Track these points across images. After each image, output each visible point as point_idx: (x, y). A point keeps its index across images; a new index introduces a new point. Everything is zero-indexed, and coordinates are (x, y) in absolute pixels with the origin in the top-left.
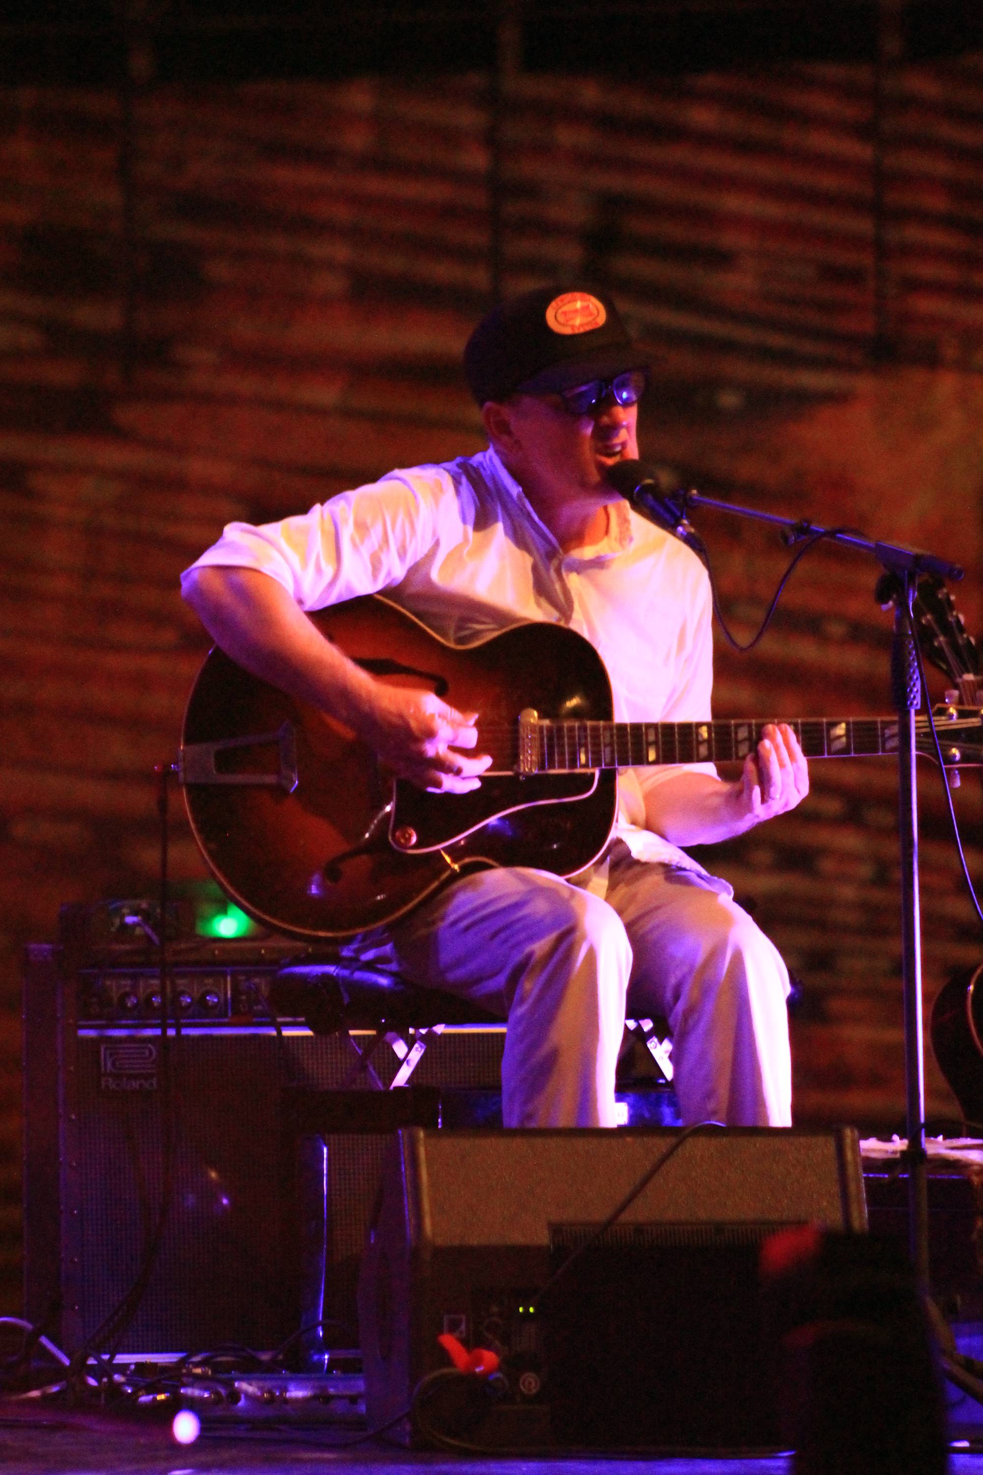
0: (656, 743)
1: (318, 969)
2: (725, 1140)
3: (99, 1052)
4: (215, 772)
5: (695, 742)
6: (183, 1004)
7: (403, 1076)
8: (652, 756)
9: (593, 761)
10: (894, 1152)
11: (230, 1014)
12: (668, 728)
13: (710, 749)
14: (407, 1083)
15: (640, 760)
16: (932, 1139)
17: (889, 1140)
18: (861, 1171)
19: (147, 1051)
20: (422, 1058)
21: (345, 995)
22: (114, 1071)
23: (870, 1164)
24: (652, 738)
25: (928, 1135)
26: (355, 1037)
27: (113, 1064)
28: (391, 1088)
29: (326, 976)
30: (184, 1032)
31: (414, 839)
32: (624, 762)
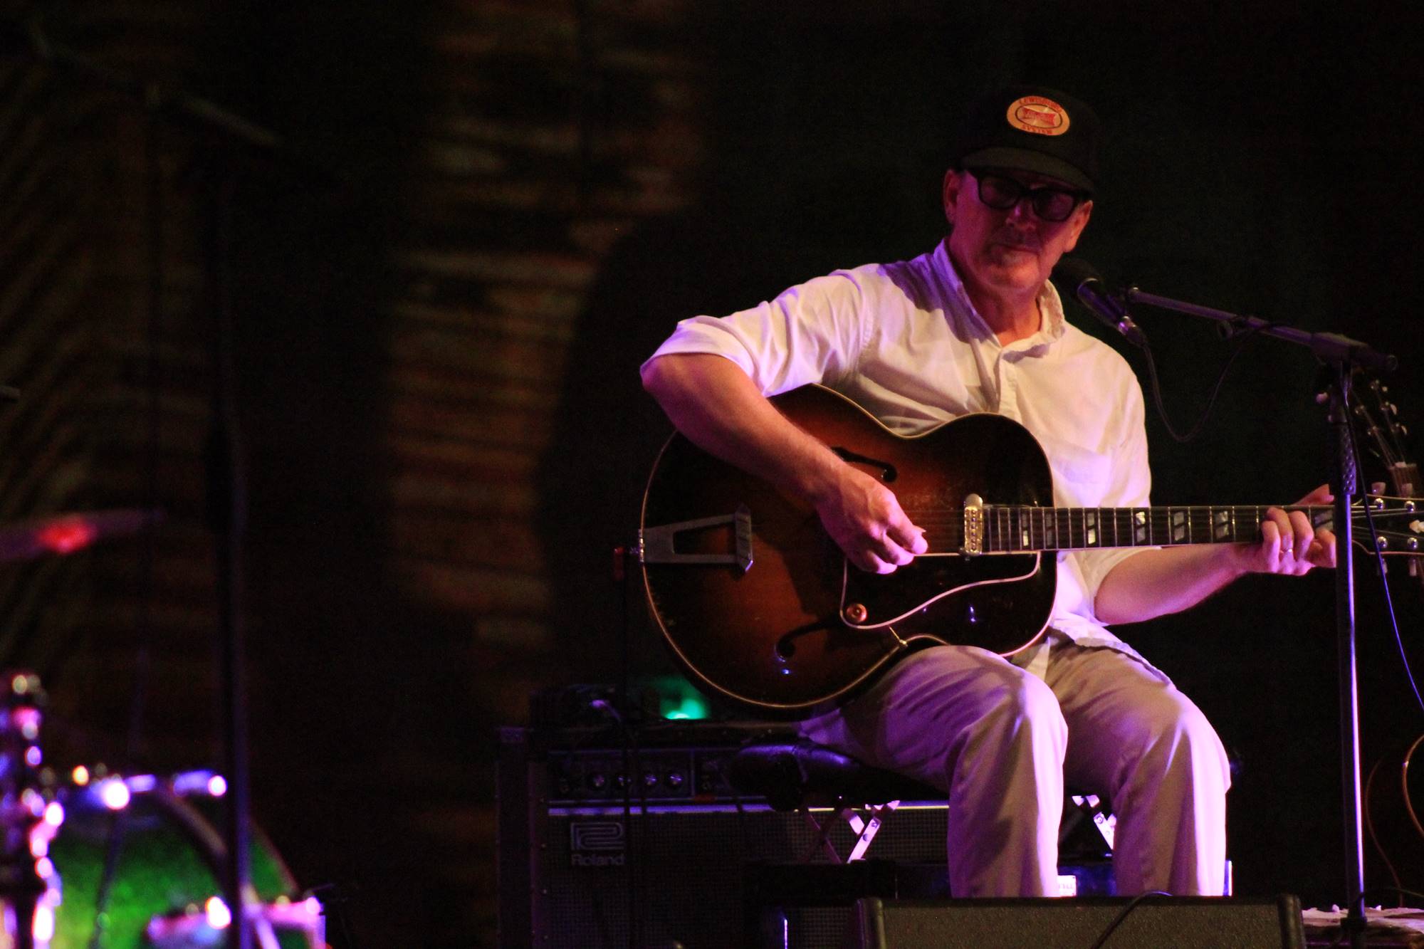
0: (1095, 527)
1: (778, 749)
2: (1171, 909)
3: (569, 830)
4: (673, 552)
5: (1133, 526)
6: (649, 783)
7: (859, 851)
8: (1092, 539)
9: (1035, 543)
10: (1334, 921)
11: (693, 793)
12: (1106, 514)
13: (1147, 532)
14: (863, 857)
15: (1080, 543)
16: (1371, 908)
17: (1330, 910)
18: (1303, 939)
19: (615, 829)
20: (877, 834)
21: (804, 773)
22: (584, 848)
23: (1312, 933)
24: (1091, 522)
25: (1367, 905)
26: (813, 813)
27: (583, 842)
28: (849, 862)
29: (786, 755)
30: (650, 810)
31: (864, 616)
32: (1065, 545)
